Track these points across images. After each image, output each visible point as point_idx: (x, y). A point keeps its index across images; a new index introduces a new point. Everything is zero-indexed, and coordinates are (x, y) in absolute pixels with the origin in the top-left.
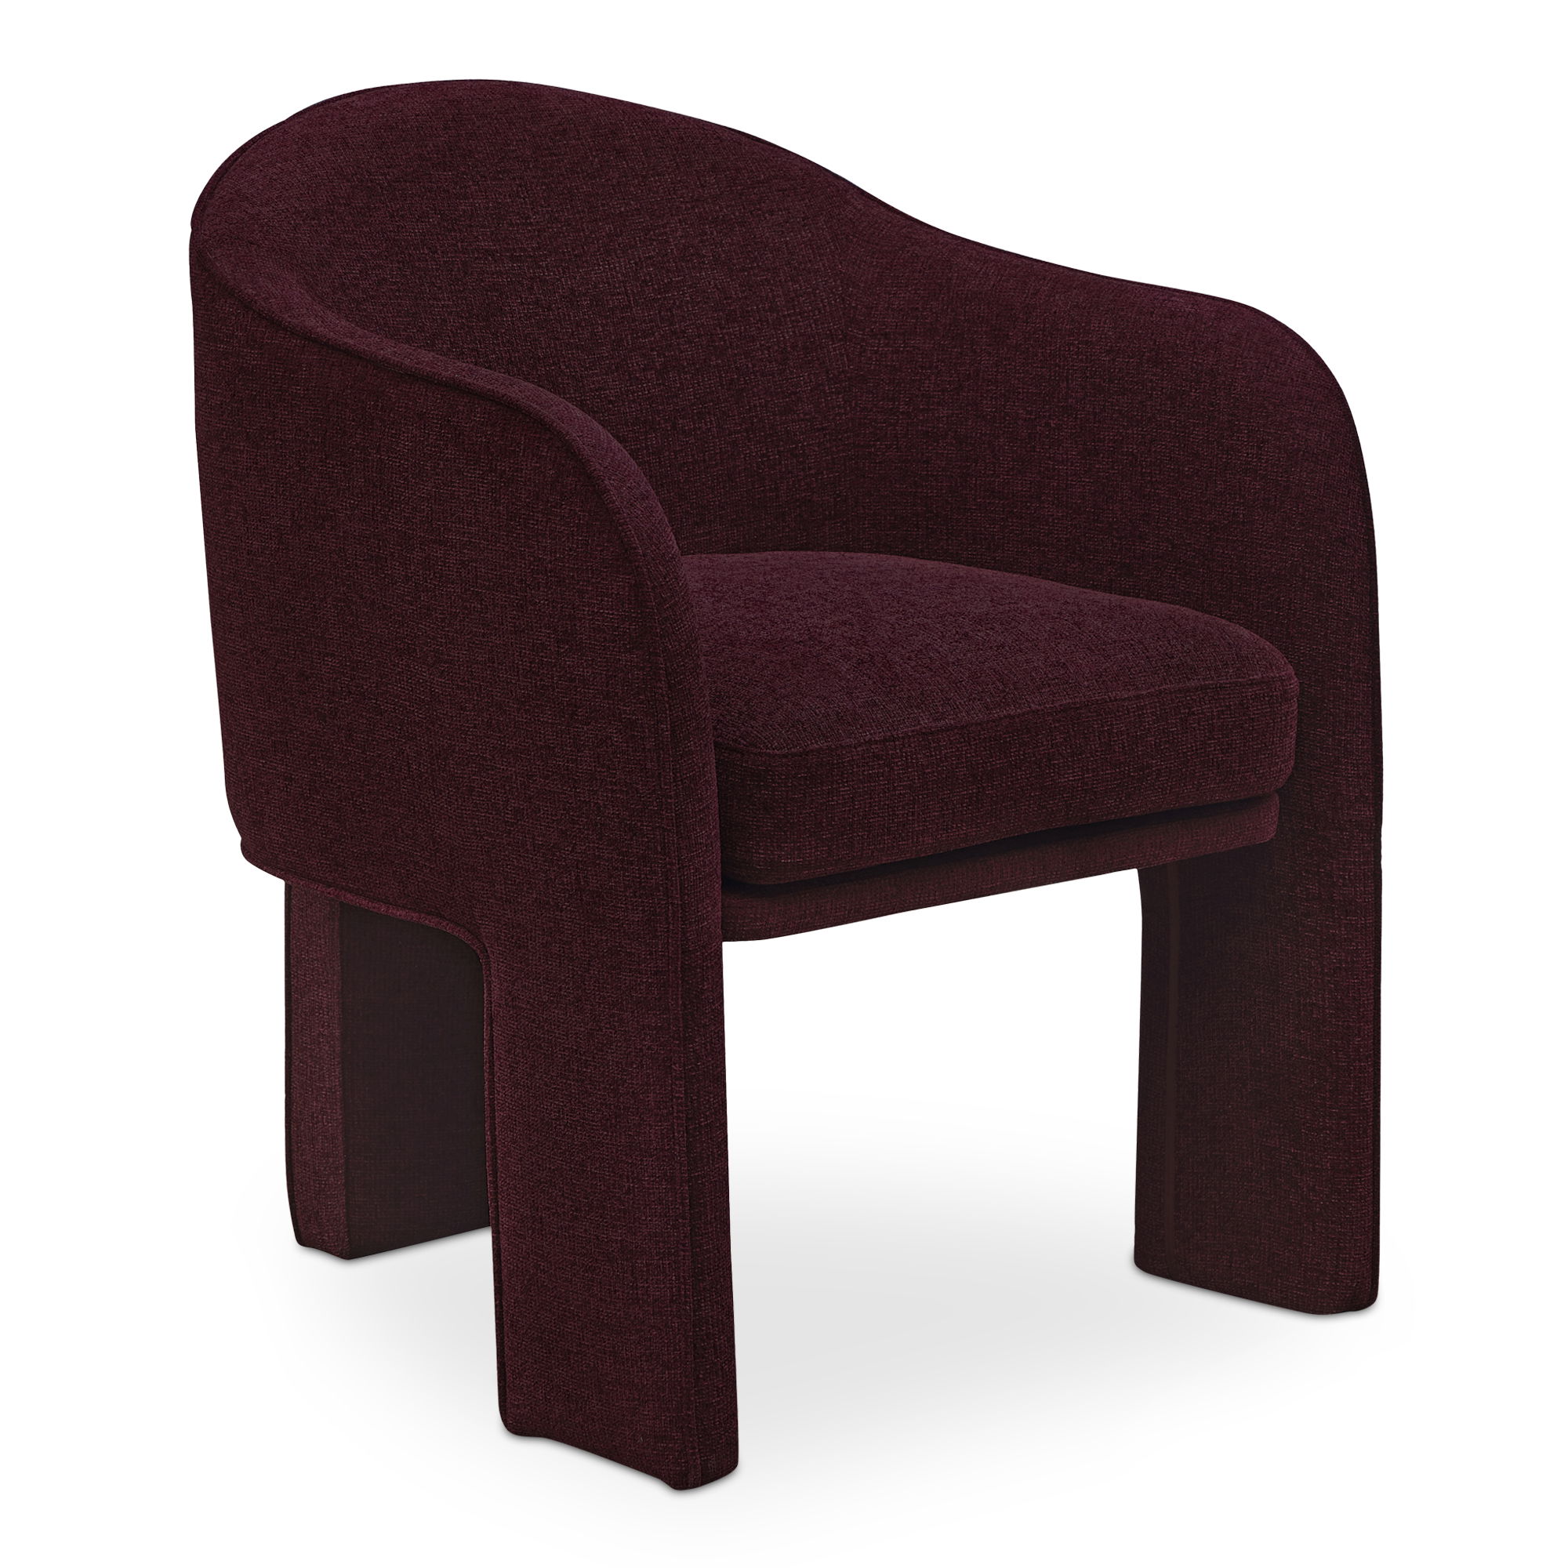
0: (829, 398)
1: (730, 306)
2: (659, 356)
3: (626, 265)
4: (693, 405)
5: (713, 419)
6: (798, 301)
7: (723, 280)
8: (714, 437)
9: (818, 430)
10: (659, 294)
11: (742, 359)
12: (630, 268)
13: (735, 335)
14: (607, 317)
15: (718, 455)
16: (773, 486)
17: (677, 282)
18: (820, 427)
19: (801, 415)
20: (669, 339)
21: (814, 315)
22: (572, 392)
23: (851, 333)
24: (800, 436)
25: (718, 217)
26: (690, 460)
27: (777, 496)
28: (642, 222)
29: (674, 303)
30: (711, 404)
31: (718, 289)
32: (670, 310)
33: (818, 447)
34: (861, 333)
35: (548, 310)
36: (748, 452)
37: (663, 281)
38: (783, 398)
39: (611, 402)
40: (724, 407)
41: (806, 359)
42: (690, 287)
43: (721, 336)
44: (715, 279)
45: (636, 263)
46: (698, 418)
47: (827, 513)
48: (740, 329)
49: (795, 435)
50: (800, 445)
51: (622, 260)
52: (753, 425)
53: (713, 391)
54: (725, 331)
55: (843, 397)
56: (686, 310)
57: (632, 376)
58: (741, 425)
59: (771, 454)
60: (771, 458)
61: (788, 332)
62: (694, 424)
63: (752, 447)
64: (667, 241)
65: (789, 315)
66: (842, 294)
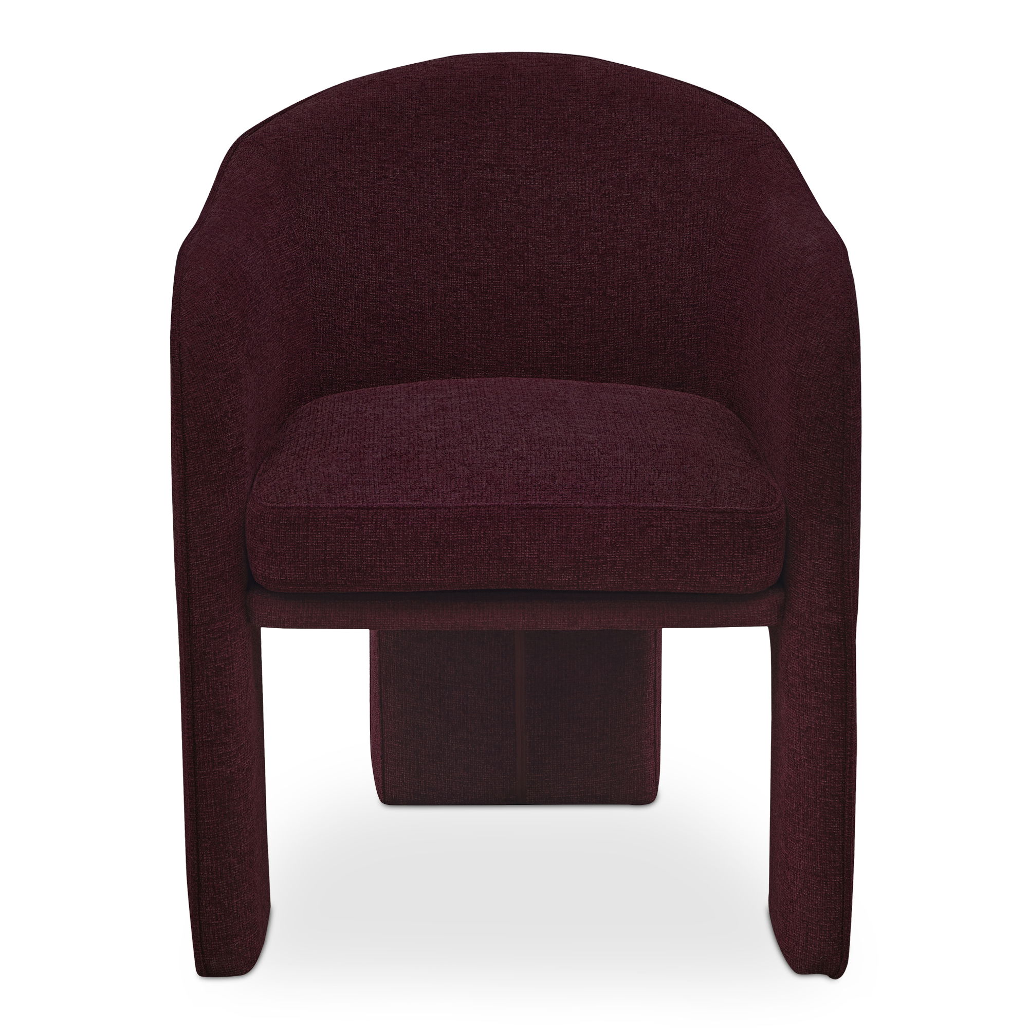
0: (700, 285)
1: (656, 216)
2: (602, 245)
3: (594, 182)
4: (620, 280)
5: (630, 291)
6: (697, 217)
7: (656, 198)
8: (629, 304)
9: (692, 306)
10: (612, 204)
11: (655, 253)
12: (596, 184)
13: (654, 236)
14: (571, 216)
15: (631, 316)
16: (663, 341)
17: (626, 197)
18: (693, 304)
19: (684, 295)
20: (612, 234)
21: (704, 228)
22: (534, 263)
23: (720, 242)
24: (681, 309)
25: (665, 156)
26: (612, 317)
27: (665, 348)
28: (613, 155)
29: (621, 211)
30: (631, 281)
31: (651, 204)
32: (617, 215)
33: (690, 317)
34: (724, 242)
35: (527, 207)
36: (650, 316)
37: (616, 196)
38: (675, 282)
39: (562, 272)
40: (639, 284)
41: (692, 257)
42: (634, 201)
43: (645, 236)
44: (651, 197)
45: (601, 181)
46: (621, 289)
47: (693, 363)
48: (658, 232)
49: (678, 308)
50: (681, 315)
51: (592, 179)
52: (655, 298)
53: (634, 273)
54: (649, 233)
55: (707, 286)
56: (627, 216)
57: (581, 257)
58: (647, 297)
59: (663, 319)
60: (663, 322)
61: (686, 237)
62: (618, 293)
63: (653, 313)
64: (626, 169)
65: (689, 226)
66: (722, 215)
